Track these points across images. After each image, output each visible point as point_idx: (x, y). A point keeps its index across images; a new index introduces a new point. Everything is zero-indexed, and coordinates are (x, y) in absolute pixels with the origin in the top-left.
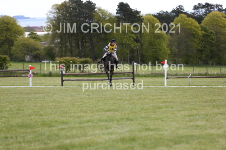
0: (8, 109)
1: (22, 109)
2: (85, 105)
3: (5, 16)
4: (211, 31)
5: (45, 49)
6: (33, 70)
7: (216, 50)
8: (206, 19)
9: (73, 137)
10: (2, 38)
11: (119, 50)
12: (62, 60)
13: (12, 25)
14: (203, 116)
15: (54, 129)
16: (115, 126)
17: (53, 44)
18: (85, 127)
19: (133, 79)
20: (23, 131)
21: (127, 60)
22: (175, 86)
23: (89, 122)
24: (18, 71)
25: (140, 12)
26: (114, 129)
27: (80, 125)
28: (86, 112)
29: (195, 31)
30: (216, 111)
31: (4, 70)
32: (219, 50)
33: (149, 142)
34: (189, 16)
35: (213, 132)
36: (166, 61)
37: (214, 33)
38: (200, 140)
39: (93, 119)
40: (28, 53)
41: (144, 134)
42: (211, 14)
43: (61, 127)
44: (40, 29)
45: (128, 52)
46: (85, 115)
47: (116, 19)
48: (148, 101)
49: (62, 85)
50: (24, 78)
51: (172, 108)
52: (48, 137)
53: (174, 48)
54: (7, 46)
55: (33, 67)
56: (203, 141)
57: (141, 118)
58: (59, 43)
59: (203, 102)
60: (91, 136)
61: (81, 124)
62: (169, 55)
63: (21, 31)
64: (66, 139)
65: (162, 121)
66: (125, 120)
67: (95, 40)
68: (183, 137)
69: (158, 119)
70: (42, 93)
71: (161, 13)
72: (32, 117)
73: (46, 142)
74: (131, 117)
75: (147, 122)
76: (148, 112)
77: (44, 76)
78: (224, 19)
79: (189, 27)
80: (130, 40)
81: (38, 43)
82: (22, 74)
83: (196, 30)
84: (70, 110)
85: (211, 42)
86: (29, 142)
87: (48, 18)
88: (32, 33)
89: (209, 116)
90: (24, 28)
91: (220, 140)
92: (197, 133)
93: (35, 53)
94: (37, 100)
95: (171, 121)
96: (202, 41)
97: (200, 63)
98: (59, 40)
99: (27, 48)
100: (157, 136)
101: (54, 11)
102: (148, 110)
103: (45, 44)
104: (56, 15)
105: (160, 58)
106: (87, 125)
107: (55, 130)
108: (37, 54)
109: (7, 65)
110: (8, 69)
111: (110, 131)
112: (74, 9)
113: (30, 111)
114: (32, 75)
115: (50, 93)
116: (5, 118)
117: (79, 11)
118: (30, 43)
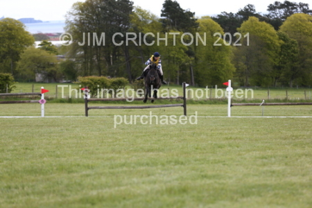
0: (11, 148)
1: (31, 147)
2: (118, 142)
3: (8, 19)
4: (292, 39)
5: (63, 65)
6: (46, 93)
7: (299, 66)
8: (286, 23)
9: (102, 186)
10: (3, 49)
11: (165, 65)
12: (86, 79)
13: (17, 30)
14: (281, 158)
15: (75, 175)
16: (159, 171)
17: (74, 58)
18: (118, 173)
19: (184, 106)
20: (33, 178)
21: (176, 80)
22: (242, 115)
23: (124, 165)
24: (26, 94)
25: (194, 13)
26: (157, 175)
27: (111, 170)
28: (120, 152)
29: (270, 40)
30: (299, 151)
31: (7, 94)
32: (303, 67)
33: (206, 194)
34: (262, 19)
35: (295, 179)
36: (230, 81)
37: (297, 42)
38: (277, 191)
39: (128, 161)
40: (40, 69)
41: (199, 182)
42: (292, 16)
43: (84, 173)
44: (56, 36)
45: (178, 69)
46: (117, 155)
47: (161, 23)
48: (205, 137)
49: (87, 115)
50: (34, 104)
51: (238, 147)
52: (67, 186)
53: (241, 64)
54: (10, 61)
55: (46, 89)
56: (281, 192)
57: (196, 160)
58: (82, 57)
59: (281, 138)
60: (127, 185)
61: (113, 168)
62: (234, 73)
63: (30, 39)
64: (92, 189)
65: (224, 164)
66: (173, 163)
67: (131, 52)
68: (253, 187)
69: (219, 162)
70: (58, 126)
71: (222, 15)
72: (45, 159)
73: (64, 193)
74: (181, 159)
75: (203, 165)
76: (205, 151)
77: (62, 101)
78: (310, 23)
79: (262, 34)
80: (180, 52)
81: (54, 56)
82: (31, 98)
83: (272, 38)
84: (97, 149)
85: (292, 55)
86: (41, 194)
87: (67, 22)
88: (45, 42)
89: (289, 157)
90: (34, 35)
91: (304, 191)
92: (272, 181)
93: (48, 70)
94: (52, 134)
95: (237, 165)
96: (280, 54)
97: (277, 84)
98: (83, 52)
99: (38, 63)
100: (217, 185)
101: (76, 12)
102: (205, 149)
103: (63, 58)
104: (78, 18)
105: (221, 77)
106: (120, 170)
107: (76, 177)
108: (52, 71)
109: (11, 87)
110: (12, 93)
111: (153, 178)
112: (103, 8)
113: (43, 151)
114: (45, 101)
115: (69, 126)
116: (7, 159)
117: (111, 11)
118: (42, 56)
